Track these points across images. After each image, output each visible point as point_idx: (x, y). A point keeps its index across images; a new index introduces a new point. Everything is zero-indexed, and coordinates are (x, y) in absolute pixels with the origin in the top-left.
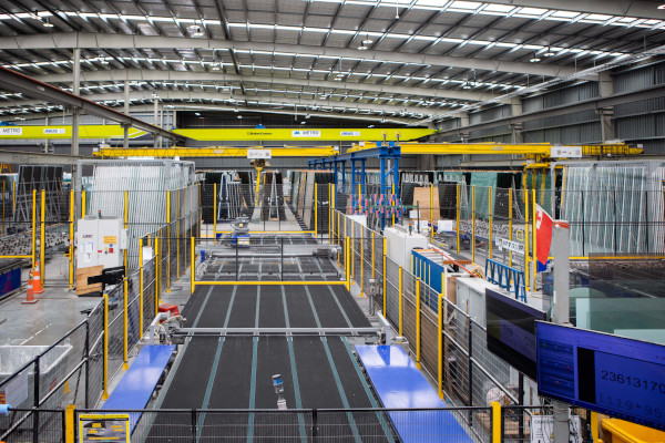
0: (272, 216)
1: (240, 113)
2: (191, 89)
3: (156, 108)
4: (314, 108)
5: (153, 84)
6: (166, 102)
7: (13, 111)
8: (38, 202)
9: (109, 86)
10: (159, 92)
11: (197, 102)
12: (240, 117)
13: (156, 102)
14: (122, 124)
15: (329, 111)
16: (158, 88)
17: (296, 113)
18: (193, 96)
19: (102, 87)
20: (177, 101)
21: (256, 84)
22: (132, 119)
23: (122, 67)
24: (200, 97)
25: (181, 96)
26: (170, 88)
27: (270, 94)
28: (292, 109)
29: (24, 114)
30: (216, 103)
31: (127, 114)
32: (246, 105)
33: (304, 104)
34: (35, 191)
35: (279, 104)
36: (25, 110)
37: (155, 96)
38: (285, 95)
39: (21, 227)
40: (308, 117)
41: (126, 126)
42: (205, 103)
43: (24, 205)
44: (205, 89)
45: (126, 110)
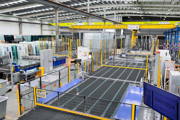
0: (145, 49)
1: (142, 17)
2: (126, 9)
3: (115, 16)
4: (167, 14)
5: (114, 8)
6: (119, 13)
7: (77, 17)
8: (79, 43)
9: (101, 9)
10: (116, 11)
11: (128, 13)
12: (142, 18)
13: (115, 14)
14: (103, 21)
15: (174, 15)
16: (116, 9)
17: (161, 16)
18: (127, 12)
19: (99, 10)
20: (122, 13)
21: (146, 7)
22: (106, 19)
23: (104, 3)
24: (129, 12)
25: (123, 12)
26: (119, 9)
27: (152, 10)
28: (160, 15)
29: (80, 18)
30: (135, 14)
31: (105, 18)
32: (144, 14)
33: (164, 13)
34: (78, 39)
35: (155, 13)
36: (80, 17)
37: (114, 12)
38: (157, 10)
39: (74, 49)
40: (165, 17)
41: (105, 21)
42: (131, 13)
43: (74, 43)
44: (130, 9)
45: (105, 17)
